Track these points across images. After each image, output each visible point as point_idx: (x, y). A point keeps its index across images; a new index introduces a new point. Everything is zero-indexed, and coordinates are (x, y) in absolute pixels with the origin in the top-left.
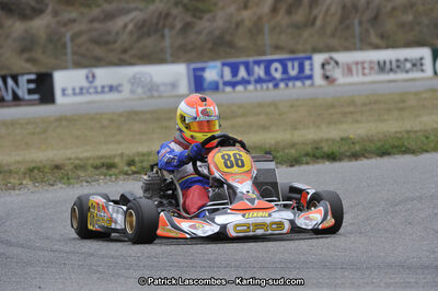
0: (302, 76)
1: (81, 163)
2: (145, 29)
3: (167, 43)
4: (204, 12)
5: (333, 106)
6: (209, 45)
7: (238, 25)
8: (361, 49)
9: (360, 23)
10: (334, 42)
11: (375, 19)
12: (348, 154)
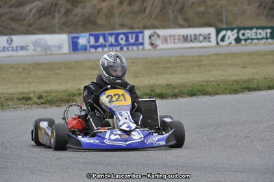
0: (138, 43)
1: (10, 97)
2: (43, 12)
3: (56, 20)
4: (78, 3)
5: (158, 63)
6: (81, 23)
7: (99, 11)
8: (173, 28)
9: (173, 12)
10: (157, 23)
11: (182, 9)
12: (171, 94)
